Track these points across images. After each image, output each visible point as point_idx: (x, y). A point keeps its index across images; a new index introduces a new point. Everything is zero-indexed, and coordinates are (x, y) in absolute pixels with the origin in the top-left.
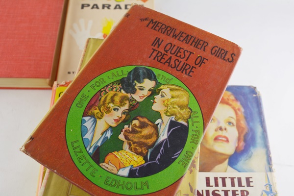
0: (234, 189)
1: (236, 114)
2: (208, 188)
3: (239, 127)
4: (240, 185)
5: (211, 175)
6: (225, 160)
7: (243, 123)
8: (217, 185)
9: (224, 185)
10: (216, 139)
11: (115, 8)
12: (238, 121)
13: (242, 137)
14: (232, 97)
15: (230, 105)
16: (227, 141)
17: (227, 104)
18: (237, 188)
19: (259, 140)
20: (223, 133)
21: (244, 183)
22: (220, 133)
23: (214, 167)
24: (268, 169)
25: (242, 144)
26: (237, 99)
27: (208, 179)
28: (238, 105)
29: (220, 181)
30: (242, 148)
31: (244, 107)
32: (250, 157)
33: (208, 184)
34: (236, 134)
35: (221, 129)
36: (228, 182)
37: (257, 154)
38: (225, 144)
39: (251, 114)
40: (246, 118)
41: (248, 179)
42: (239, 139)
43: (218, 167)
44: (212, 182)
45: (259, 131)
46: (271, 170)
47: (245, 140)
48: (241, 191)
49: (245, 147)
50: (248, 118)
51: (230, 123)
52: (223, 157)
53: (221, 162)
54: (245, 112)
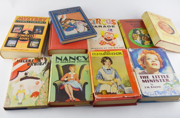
0: (163, 79)
1: (158, 57)
2: (154, 79)
3: (159, 61)
4: (165, 77)
5: (154, 75)
6: (157, 70)
7: (161, 59)
8: (156, 78)
9: (159, 78)
10: (152, 64)
11: (104, 27)
12: (159, 59)
13: (162, 63)
14: (155, 52)
15: (155, 54)
16: (157, 65)
17: (154, 54)
18: (164, 78)
19: (168, 64)
20: (155, 63)
21: (166, 77)
22: (153, 63)
23: (154, 72)
24: (173, 72)
25: (162, 65)
26: (157, 52)
27: (153, 76)
28: (157, 54)
29: (157, 77)
30: (163, 67)
31: (160, 55)
32: (166, 69)
33: (153, 78)
34: (159, 63)
35: (153, 61)
36: (160, 77)
37: (168, 68)
38: (156, 66)
39: (163, 56)
40: (161, 58)
41: (167, 76)
42: (161, 64)
43: (155, 73)
44: (155, 77)
45: (167, 61)
46: (174, 72)
47: (163, 64)
48: (166, 79)
49: (163, 66)
50: (162, 58)
51: (156, 60)
52: (156, 70)
53: (156, 71)
54: (161, 56)
